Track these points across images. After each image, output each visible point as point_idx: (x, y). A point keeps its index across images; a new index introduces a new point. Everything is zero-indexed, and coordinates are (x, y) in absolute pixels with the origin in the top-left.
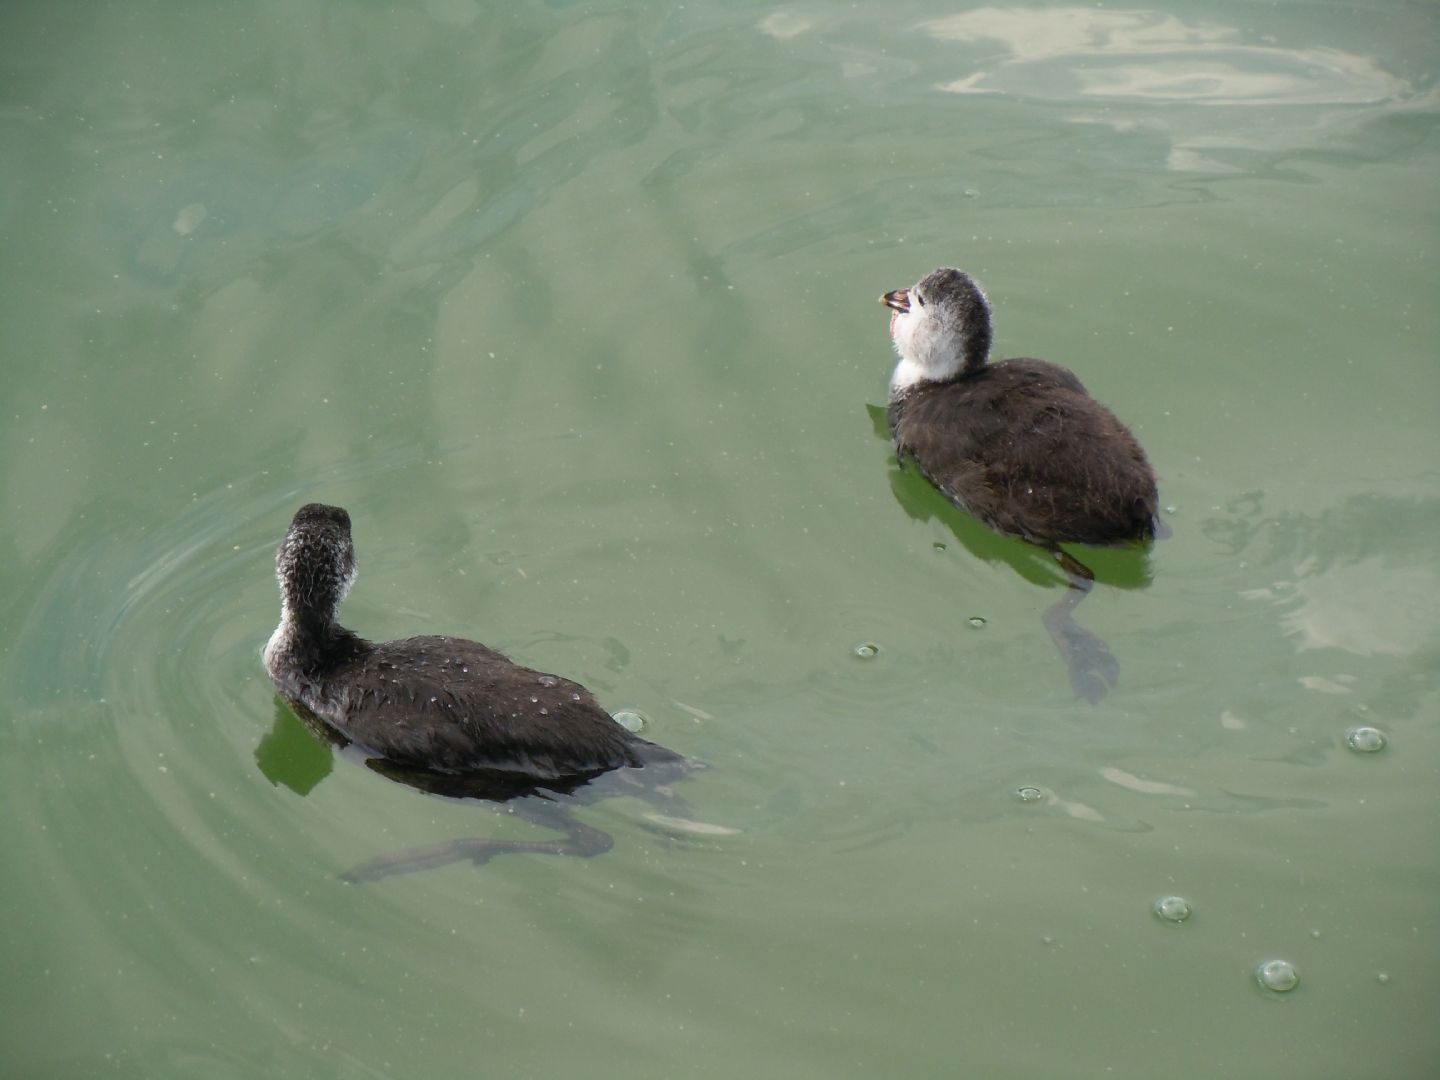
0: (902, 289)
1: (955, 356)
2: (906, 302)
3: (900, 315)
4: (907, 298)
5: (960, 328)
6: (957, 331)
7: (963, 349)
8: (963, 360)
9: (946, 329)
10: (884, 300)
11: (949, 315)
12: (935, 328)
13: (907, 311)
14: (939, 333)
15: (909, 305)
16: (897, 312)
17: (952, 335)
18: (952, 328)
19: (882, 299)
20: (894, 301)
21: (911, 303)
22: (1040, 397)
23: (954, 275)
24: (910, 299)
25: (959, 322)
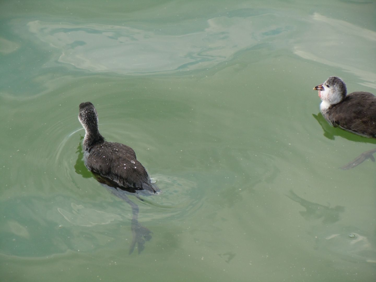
0: (320, 85)
1: (339, 97)
2: (322, 88)
3: (322, 91)
4: (322, 86)
5: (340, 90)
6: (339, 91)
7: (341, 95)
8: (341, 97)
9: (337, 91)
10: (315, 89)
11: (337, 88)
12: (334, 92)
13: (323, 90)
14: (335, 93)
15: (323, 88)
16: (320, 91)
17: (339, 93)
18: (338, 91)
19: (314, 88)
20: (319, 88)
21: (324, 87)
22: (369, 100)
23: (335, 78)
24: (323, 87)
25: (340, 89)
